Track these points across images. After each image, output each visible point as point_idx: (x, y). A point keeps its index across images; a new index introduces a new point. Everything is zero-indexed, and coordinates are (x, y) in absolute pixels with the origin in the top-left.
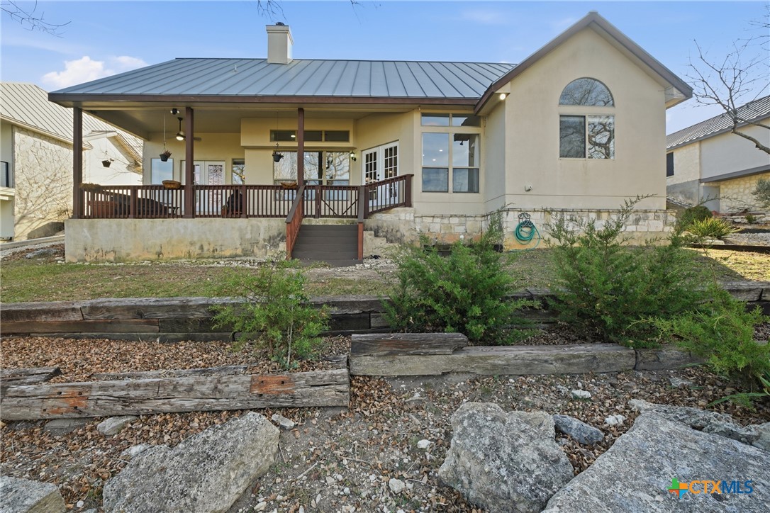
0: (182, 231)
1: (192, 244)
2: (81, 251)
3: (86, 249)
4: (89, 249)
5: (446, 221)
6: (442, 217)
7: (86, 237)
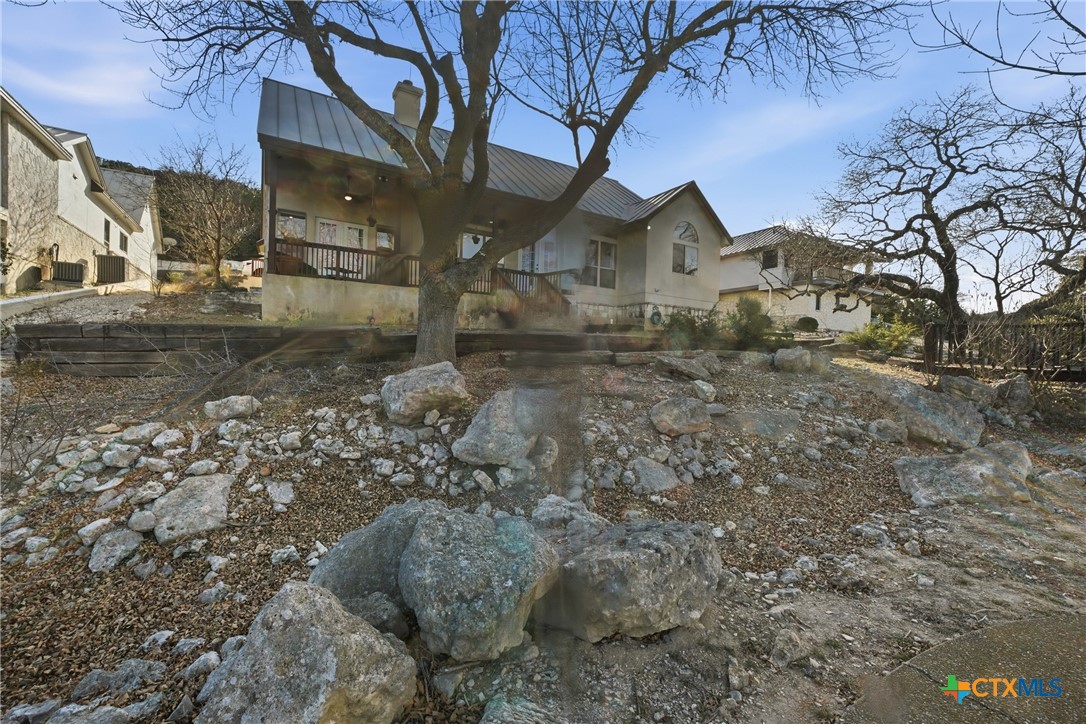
0: (394, 298)
1: (402, 311)
2: (282, 310)
3: (288, 308)
4: (292, 308)
5: (596, 308)
6: (594, 305)
7: (289, 295)
